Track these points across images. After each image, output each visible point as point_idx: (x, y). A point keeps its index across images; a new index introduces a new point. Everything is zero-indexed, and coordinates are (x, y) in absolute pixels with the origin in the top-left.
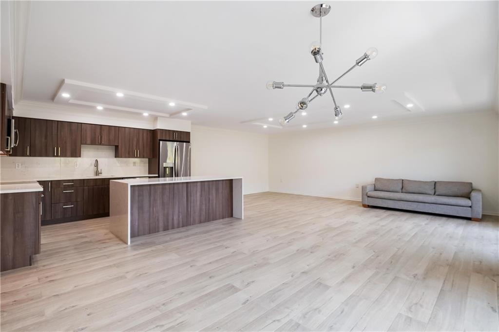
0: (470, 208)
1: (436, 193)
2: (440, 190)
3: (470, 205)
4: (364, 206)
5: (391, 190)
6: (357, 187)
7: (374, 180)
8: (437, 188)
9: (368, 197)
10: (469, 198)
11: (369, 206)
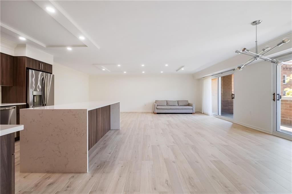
0: (192, 110)
1: (179, 105)
2: (180, 104)
3: (192, 108)
4: (155, 113)
5: (163, 105)
6: (145, 105)
7: (155, 101)
8: (179, 103)
9: (157, 109)
10: (192, 106)
11: (158, 113)
